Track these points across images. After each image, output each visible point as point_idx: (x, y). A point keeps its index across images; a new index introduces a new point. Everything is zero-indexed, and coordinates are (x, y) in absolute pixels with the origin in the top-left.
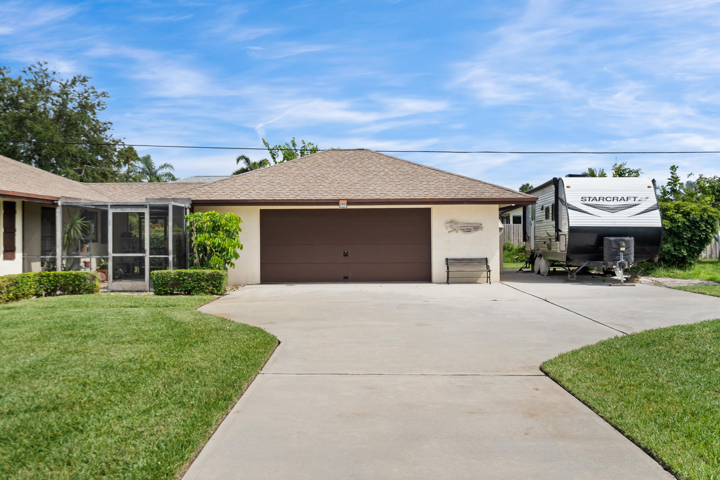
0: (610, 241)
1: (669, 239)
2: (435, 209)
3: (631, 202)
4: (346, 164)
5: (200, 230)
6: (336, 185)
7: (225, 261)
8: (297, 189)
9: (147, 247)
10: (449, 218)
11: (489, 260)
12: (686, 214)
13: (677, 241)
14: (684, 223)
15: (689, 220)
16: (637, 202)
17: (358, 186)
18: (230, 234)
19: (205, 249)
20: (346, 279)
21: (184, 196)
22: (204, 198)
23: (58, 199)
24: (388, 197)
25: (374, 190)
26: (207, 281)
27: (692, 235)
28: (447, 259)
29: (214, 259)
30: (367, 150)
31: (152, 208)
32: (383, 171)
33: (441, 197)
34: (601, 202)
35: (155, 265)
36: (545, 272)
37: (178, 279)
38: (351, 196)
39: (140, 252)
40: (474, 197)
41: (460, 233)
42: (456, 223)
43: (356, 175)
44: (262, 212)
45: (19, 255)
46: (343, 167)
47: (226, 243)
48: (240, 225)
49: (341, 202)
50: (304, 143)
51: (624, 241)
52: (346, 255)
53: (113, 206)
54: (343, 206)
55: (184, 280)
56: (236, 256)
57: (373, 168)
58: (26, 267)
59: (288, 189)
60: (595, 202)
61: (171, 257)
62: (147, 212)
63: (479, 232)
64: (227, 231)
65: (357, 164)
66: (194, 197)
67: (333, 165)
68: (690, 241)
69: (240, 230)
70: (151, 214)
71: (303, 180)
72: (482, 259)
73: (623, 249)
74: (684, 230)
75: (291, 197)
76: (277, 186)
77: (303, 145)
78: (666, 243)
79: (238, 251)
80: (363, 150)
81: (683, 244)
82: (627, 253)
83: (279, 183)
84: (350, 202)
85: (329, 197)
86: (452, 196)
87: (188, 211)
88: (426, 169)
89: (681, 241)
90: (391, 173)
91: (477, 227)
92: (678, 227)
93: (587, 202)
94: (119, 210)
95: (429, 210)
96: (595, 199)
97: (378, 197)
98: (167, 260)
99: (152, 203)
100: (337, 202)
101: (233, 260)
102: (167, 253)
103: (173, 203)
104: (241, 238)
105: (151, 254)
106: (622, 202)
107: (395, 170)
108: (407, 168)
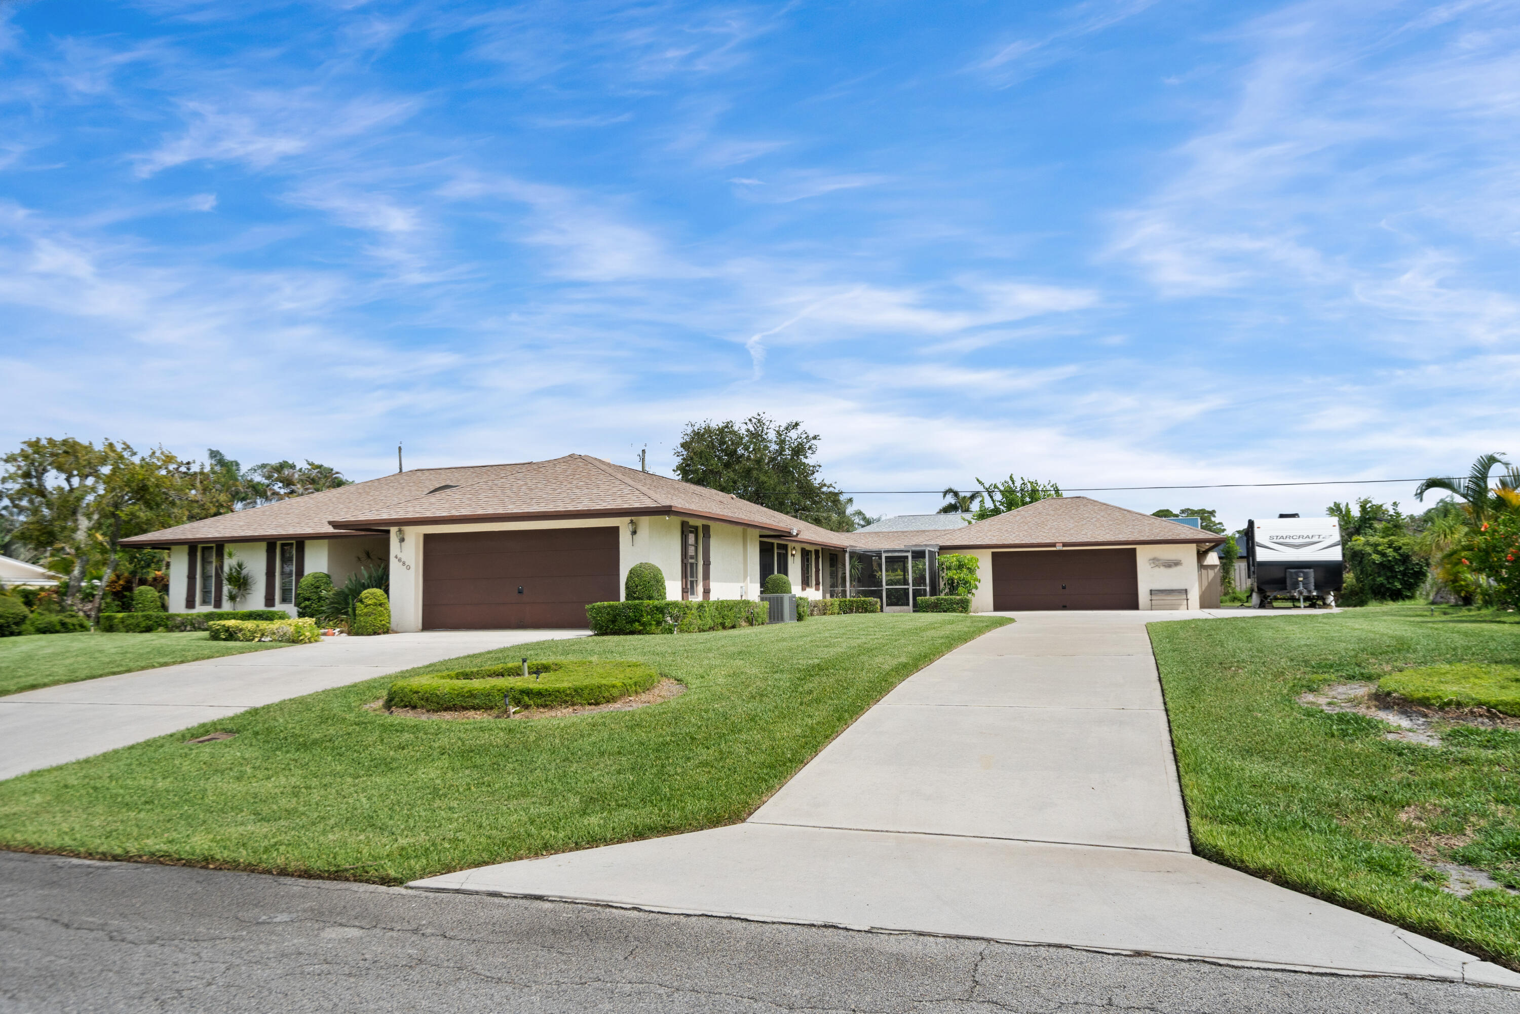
0: (1291, 572)
1: (1382, 573)
2: (1139, 548)
3: (1315, 539)
4: (1063, 512)
5: (949, 568)
6: (1054, 531)
7: (968, 591)
8: (1021, 535)
9: (910, 581)
10: (1151, 556)
11: (1188, 591)
12: (1397, 549)
13: (1389, 574)
14: (1394, 558)
15: (1400, 555)
16: (1321, 539)
17: (1072, 531)
18: (971, 571)
19: (953, 583)
20: (1064, 608)
21: (932, 542)
22: (948, 543)
23: (847, 547)
24: (1096, 540)
25: (1086, 534)
26: (957, 604)
27: (1406, 569)
28: (1151, 591)
29: (961, 589)
30: (1083, 498)
31: (913, 552)
32: (1096, 517)
33: (1142, 539)
34: (1288, 540)
35: (916, 593)
36: (1256, 605)
37: (937, 603)
38: (1067, 540)
39: (905, 585)
40: (1170, 538)
41: (1162, 569)
42: (1158, 560)
43: (1072, 521)
44: (993, 554)
45: (821, 587)
46: (1061, 515)
47: (969, 578)
48: (979, 564)
49: (1057, 545)
50: (1023, 480)
51: (1303, 572)
52: (1064, 588)
53: (885, 552)
54: (1059, 548)
55: (941, 603)
56: (976, 587)
57: (1087, 515)
58: (824, 597)
59: (1014, 535)
60: (1281, 540)
61: (928, 589)
62: (909, 555)
63: (1179, 568)
64: (968, 568)
65: (1073, 511)
66: (941, 544)
67: (1052, 512)
68: (1404, 574)
69: (978, 568)
70: (913, 557)
71: (1026, 527)
72: (1182, 590)
73: (1301, 579)
74: (1396, 564)
75: (1017, 542)
76: (1005, 533)
77: (1022, 482)
78: (1379, 576)
79: (977, 583)
80: (1079, 497)
81: (1396, 577)
82: (1306, 581)
83: (1007, 531)
84: (1064, 545)
85: (1048, 541)
86: (1152, 538)
87: (937, 554)
88: (1134, 515)
89: (1394, 574)
90: (1102, 519)
91: (1177, 563)
92: (1389, 561)
93: (1275, 540)
94: (890, 555)
95: (1135, 550)
96: (1282, 537)
97: (1088, 540)
98: (925, 590)
99: (914, 549)
100: (1054, 545)
101: (974, 591)
102: (925, 585)
103: (928, 548)
104: (979, 574)
105: (913, 586)
106: (1308, 540)
107: (1106, 516)
108: (1118, 514)
